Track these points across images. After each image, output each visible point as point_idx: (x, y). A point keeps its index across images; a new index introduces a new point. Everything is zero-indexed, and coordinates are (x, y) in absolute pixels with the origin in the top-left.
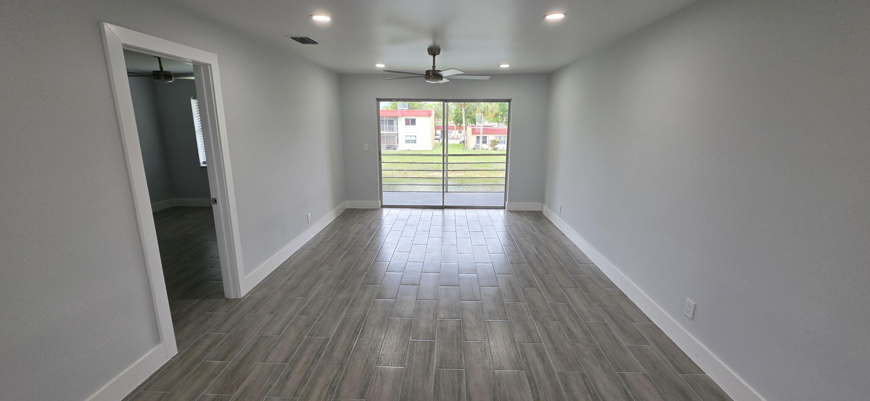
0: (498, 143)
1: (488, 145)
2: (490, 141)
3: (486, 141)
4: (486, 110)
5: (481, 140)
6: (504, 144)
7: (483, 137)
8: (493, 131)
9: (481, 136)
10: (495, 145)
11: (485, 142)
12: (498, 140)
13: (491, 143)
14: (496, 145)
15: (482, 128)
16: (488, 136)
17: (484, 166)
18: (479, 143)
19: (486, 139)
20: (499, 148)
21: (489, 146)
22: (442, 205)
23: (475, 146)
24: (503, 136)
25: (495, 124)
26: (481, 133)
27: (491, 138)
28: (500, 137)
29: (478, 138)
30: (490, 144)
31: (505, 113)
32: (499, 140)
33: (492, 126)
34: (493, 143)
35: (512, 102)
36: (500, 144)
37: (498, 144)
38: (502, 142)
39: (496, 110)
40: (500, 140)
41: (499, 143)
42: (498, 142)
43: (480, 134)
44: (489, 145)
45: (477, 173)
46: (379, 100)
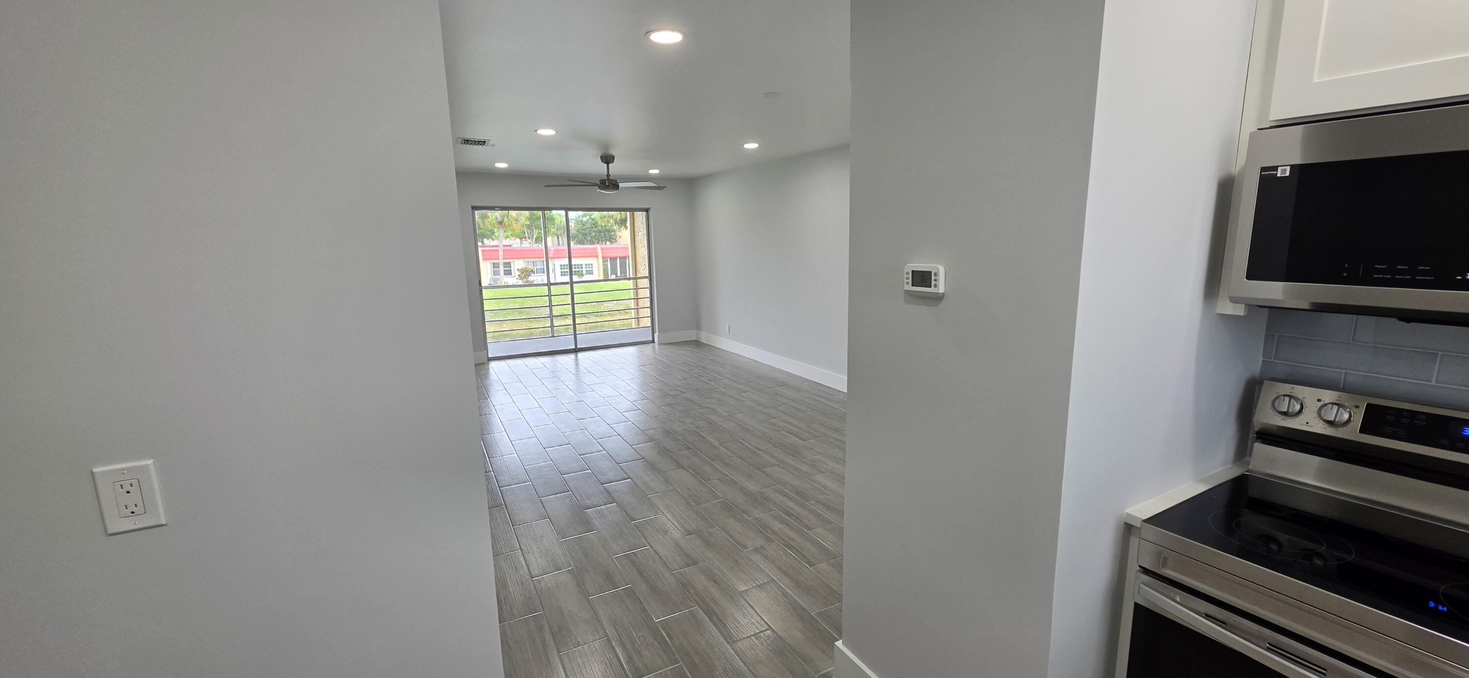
0: (532, 273)
1: (515, 277)
2: (518, 270)
3: (511, 270)
4: (506, 219)
5: (502, 269)
6: (543, 274)
7: (504, 263)
8: (520, 254)
9: (501, 261)
10: (527, 277)
11: (508, 273)
12: (531, 267)
13: (520, 273)
14: (530, 277)
15: (501, 249)
16: (513, 262)
17: (516, 313)
18: (499, 274)
19: (511, 268)
20: (534, 281)
21: (517, 279)
22: (574, 347)
23: (492, 280)
24: (539, 261)
25: (516, 242)
26: (501, 256)
27: (518, 265)
28: (534, 263)
29: (495, 266)
30: (519, 275)
31: (534, 223)
32: (533, 268)
33: (510, 246)
34: (523, 273)
35: (651, 212)
36: (536, 274)
37: (531, 275)
38: (538, 271)
39: (522, 218)
40: (535, 268)
41: (534, 273)
42: (532, 271)
43: (498, 259)
44: (517, 277)
45: (505, 326)
46: (475, 208)
